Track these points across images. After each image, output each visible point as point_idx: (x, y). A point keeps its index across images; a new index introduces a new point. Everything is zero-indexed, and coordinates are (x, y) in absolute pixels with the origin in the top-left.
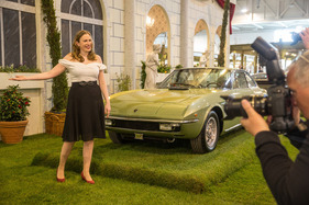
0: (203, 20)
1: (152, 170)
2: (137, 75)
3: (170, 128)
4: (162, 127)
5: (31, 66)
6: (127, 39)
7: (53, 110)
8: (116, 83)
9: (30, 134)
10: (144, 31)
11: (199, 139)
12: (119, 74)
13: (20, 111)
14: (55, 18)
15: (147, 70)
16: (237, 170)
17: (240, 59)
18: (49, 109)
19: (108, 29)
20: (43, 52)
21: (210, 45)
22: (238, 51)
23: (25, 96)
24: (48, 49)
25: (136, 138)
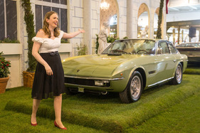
0: (145, 4)
1: (86, 115)
2: (93, 45)
3: (102, 84)
4: (96, 83)
5: (13, 38)
6: (85, 19)
7: (28, 70)
8: (77, 50)
9: (12, 87)
10: (99, 12)
11: (125, 93)
12: (79, 44)
13: (2, 71)
14: (29, 4)
15: (99, 40)
16: (153, 116)
17: (177, 32)
18: (26, 69)
19: (71, 11)
20: (22, 29)
21: (151, 22)
22: (175, 26)
23: (6, 60)
24: (25, 26)
25: (79, 91)
